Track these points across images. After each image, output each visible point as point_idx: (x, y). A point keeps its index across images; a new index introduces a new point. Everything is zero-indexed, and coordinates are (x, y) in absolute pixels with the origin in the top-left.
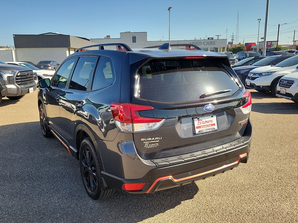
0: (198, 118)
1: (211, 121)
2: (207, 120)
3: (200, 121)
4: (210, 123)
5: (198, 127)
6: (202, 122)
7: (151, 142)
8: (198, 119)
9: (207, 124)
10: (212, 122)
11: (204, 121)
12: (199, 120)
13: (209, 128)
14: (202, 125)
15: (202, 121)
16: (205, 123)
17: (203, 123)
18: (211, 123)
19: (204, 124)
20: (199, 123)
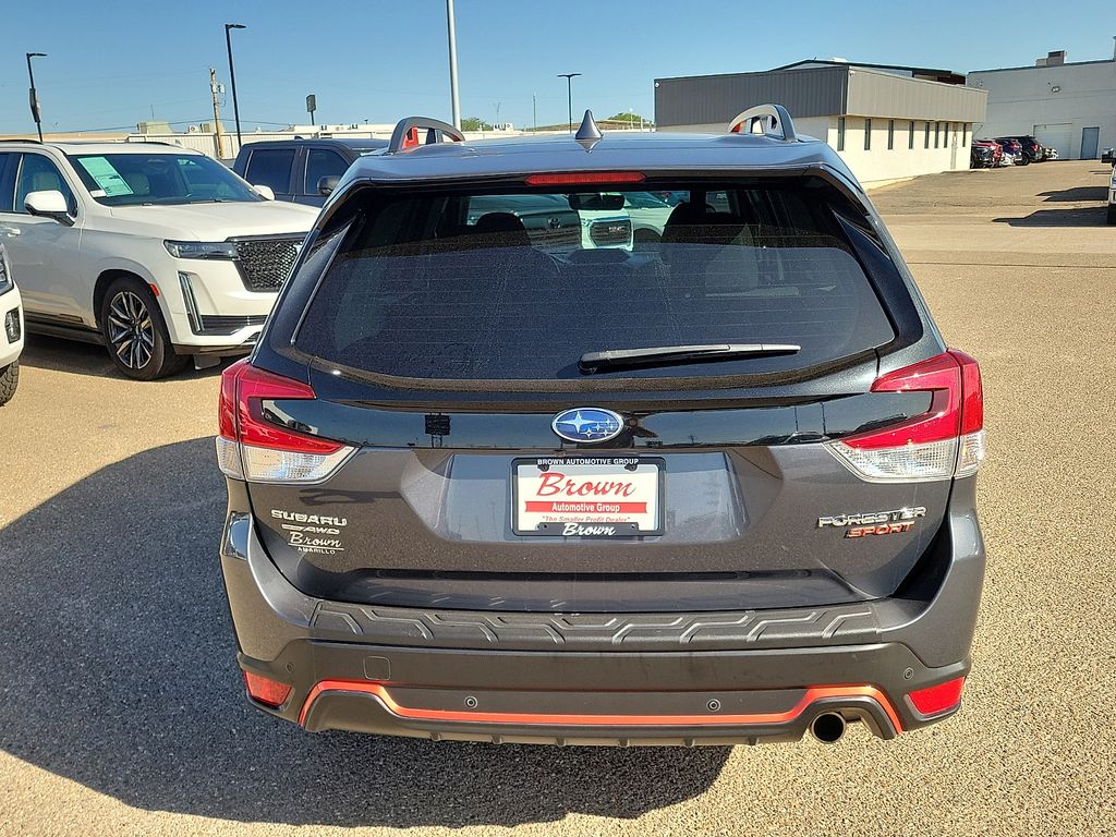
0: (540, 462)
1: (623, 488)
2: (594, 479)
3: (552, 480)
4: (611, 497)
5: (533, 506)
6: (562, 485)
7: (308, 529)
8: (544, 467)
9: (590, 497)
10: (625, 494)
11: (579, 481)
12: (547, 476)
13: (604, 517)
14: (562, 497)
15: (566, 479)
16: (584, 491)
17: (569, 493)
18: (620, 498)
19: (576, 498)
20: (546, 490)
